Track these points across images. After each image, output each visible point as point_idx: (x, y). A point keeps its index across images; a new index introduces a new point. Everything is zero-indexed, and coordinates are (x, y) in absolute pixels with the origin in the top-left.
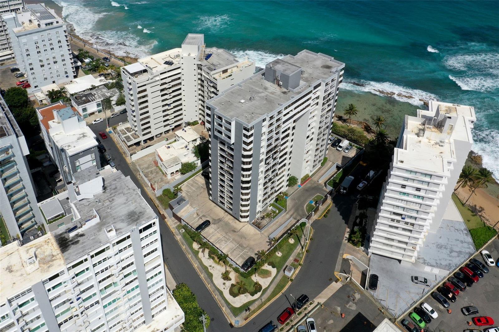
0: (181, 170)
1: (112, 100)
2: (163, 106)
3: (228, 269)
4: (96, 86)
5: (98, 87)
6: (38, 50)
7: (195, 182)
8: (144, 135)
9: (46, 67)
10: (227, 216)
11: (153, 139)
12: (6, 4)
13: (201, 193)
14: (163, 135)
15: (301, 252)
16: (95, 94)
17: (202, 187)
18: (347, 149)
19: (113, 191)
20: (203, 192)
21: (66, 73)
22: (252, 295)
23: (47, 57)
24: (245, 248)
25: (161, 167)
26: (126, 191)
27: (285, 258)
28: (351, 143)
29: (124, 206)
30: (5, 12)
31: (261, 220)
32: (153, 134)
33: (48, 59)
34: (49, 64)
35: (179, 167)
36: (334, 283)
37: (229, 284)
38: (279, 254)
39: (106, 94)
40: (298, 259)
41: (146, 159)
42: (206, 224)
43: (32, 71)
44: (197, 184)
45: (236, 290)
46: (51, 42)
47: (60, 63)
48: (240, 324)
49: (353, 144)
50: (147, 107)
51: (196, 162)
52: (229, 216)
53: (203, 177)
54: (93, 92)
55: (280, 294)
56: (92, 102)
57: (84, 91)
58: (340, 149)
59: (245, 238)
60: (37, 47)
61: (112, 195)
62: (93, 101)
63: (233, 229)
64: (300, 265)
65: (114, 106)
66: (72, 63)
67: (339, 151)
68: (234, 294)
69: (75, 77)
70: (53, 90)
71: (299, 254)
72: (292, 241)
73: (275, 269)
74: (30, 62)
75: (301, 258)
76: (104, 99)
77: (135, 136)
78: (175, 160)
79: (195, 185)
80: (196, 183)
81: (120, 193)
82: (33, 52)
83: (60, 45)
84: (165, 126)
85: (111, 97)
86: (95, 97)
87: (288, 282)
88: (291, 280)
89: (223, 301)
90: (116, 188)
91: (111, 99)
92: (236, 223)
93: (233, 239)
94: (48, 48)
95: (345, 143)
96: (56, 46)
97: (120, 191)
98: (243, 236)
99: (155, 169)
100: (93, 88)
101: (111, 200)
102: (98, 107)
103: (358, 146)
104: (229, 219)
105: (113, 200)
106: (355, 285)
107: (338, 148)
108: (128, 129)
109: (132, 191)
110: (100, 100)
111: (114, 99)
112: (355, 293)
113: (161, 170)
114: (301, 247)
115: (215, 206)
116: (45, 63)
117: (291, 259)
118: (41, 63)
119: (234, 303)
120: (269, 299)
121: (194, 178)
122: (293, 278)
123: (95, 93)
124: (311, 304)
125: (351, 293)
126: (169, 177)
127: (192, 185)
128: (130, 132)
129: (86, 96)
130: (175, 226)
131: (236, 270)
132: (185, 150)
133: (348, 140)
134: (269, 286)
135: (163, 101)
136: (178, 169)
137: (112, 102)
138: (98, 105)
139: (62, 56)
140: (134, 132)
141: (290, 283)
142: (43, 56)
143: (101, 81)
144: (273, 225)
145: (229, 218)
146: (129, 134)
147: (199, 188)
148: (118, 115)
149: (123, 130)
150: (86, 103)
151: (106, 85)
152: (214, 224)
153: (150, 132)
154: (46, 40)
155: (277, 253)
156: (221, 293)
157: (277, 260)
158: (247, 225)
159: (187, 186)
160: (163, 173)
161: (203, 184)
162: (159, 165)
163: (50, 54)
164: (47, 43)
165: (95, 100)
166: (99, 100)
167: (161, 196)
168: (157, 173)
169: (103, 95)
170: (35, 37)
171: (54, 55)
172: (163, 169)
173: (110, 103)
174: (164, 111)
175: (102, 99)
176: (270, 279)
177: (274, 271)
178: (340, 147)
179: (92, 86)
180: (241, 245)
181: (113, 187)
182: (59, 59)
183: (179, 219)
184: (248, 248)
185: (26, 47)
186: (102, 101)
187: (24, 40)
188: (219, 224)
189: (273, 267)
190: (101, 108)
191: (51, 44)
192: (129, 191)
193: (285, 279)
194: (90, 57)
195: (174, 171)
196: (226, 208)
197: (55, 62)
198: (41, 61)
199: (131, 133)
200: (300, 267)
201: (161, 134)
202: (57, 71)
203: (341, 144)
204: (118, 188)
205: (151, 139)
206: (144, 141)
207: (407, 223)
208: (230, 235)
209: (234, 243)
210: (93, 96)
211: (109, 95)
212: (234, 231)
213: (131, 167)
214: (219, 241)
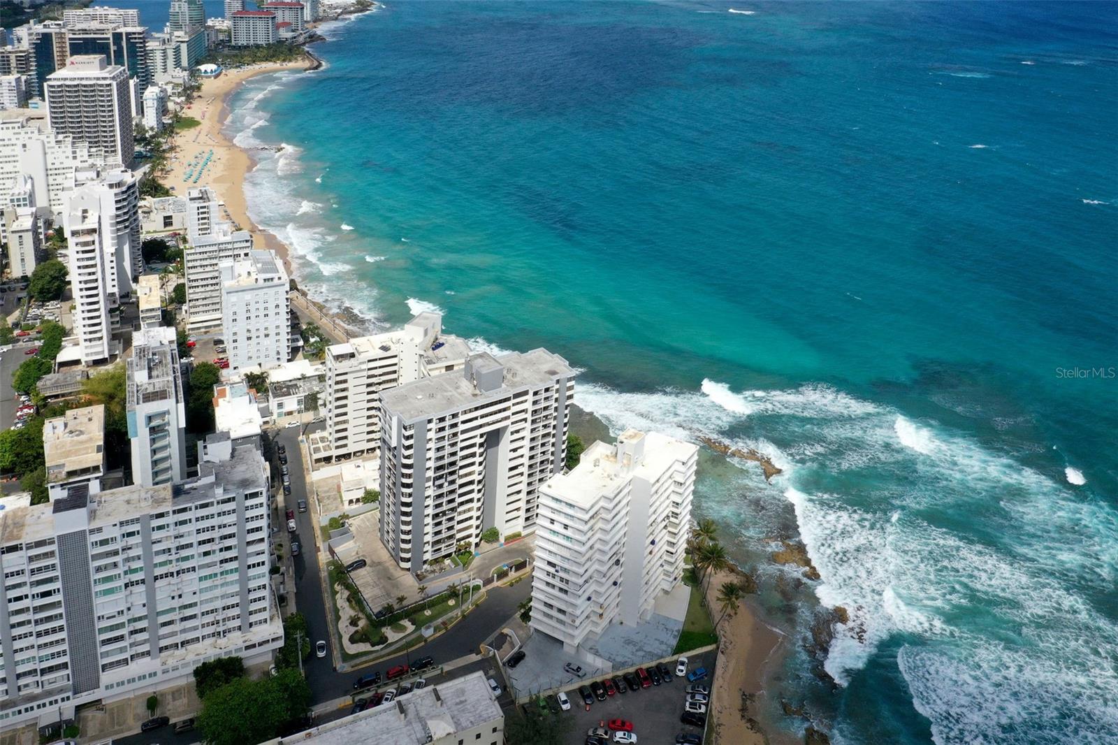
0: (362, 499)
2: (369, 409)
3: (360, 615)
4: (307, 375)
5: (309, 377)
6: (248, 315)
7: (374, 517)
8: (337, 447)
9: (254, 341)
10: (390, 561)
11: (350, 458)
12: (230, 246)
14: (365, 454)
15: (455, 616)
16: (300, 387)
21: (278, 353)
22: (373, 645)
23: (258, 326)
24: (391, 598)
25: (341, 491)
26: (250, 462)
27: (433, 617)
30: (226, 257)
32: (351, 449)
33: (258, 330)
34: (258, 337)
35: (360, 494)
36: (475, 655)
37: (353, 629)
38: (428, 612)
39: (314, 388)
40: (448, 622)
41: (330, 481)
42: (361, 564)
43: (235, 344)
45: (357, 637)
46: (266, 305)
47: (273, 337)
48: (345, 669)
50: (345, 406)
52: (393, 562)
54: (300, 383)
55: (405, 652)
56: (293, 396)
57: (290, 381)
59: (398, 588)
60: (248, 311)
62: (295, 395)
63: (389, 576)
64: (446, 629)
65: (320, 408)
66: (288, 340)
68: (353, 640)
69: (289, 360)
70: (251, 373)
71: (452, 618)
72: (451, 603)
73: (414, 627)
74: (235, 330)
75: (452, 623)
76: (310, 395)
77: (327, 448)
78: (358, 484)
79: (372, 520)
81: (244, 463)
82: (241, 317)
83: (277, 310)
84: (369, 441)
85: (318, 393)
86: (299, 390)
87: (420, 642)
88: (426, 641)
89: (338, 646)
91: (319, 396)
92: (396, 570)
93: (384, 587)
94: (262, 313)
96: (272, 312)
98: (396, 586)
99: (335, 495)
100: (304, 378)
102: (298, 405)
104: (391, 565)
105: (235, 467)
108: (323, 439)
109: (255, 463)
110: (304, 395)
111: (323, 397)
113: (340, 495)
114: (459, 611)
115: (382, 548)
116: (253, 335)
117: (439, 620)
118: (249, 335)
119: (349, 649)
120: (389, 654)
121: (375, 513)
122: (430, 639)
123: (302, 384)
124: (433, 668)
126: (345, 504)
127: (368, 520)
128: (323, 442)
129: (288, 387)
130: (325, 561)
131: (368, 617)
134: (397, 642)
135: (369, 401)
136: (359, 497)
138: (299, 402)
139: (278, 327)
140: (328, 443)
141: (423, 643)
142: (253, 325)
143: (316, 369)
146: (321, 445)
147: (375, 524)
149: (316, 439)
150: (285, 395)
152: (371, 566)
153: (345, 446)
154: (261, 301)
155: (425, 611)
156: (340, 637)
157: (422, 618)
158: (408, 575)
159: (362, 520)
160: (341, 500)
162: (341, 489)
163: (261, 323)
164: (261, 306)
165: (297, 394)
166: (302, 394)
167: (326, 526)
168: (335, 499)
169: (310, 389)
170: (248, 296)
171: (266, 325)
172: (343, 495)
174: (369, 417)
175: (308, 394)
176: (402, 635)
177: (411, 628)
180: (388, 593)
182: (272, 332)
183: (332, 552)
185: (235, 309)
186: (305, 397)
187: (234, 298)
188: (376, 567)
189: (412, 624)
190: (302, 406)
191: (266, 309)
193: (421, 638)
194: (318, 335)
195: (354, 498)
196: (390, 549)
197: (267, 336)
198: (249, 331)
199: (324, 444)
200: (443, 631)
201: (362, 452)
202: (267, 349)
205: (347, 456)
206: (336, 457)
207: (562, 579)
208: (382, 581)
209: (383, 590)
210: (298, 388)
211: (316, 389)
212: (389, 579)
213: (308, 487)
214: (366, 585)
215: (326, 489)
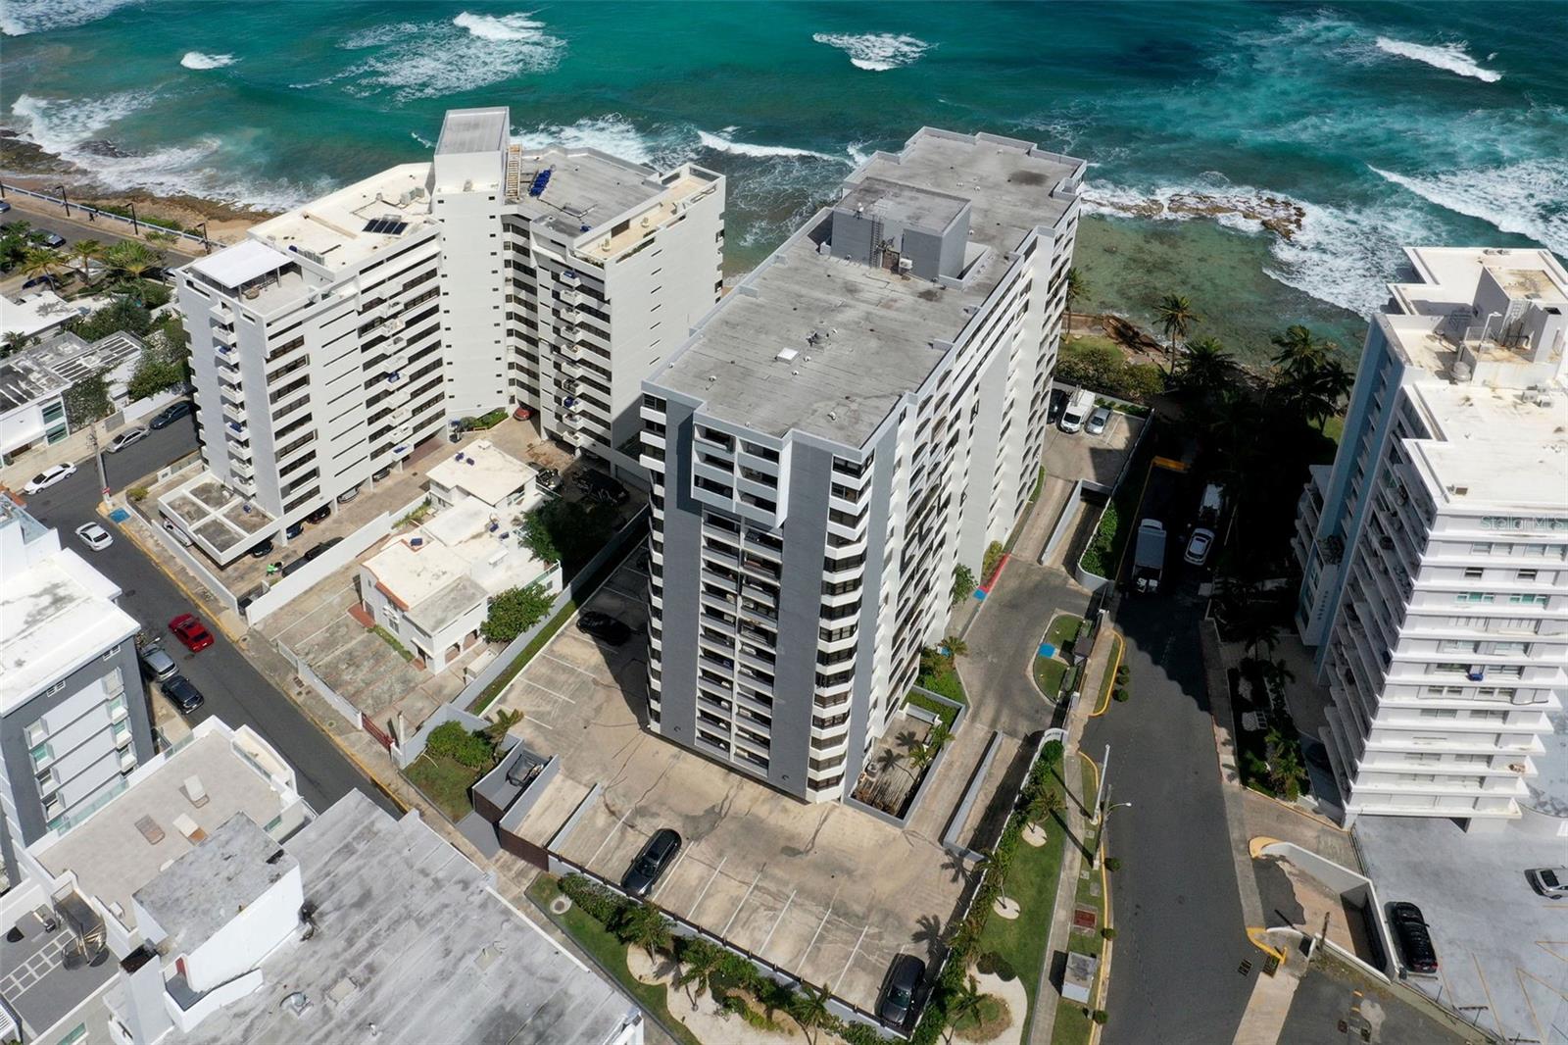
0: (485, 628)
1: (112, 383)
4: (26, 333)
5: (35, 336)
7: (557, 665)
8: (289, 508)
10: (740, 787)
11: (329, 515)
13: (598, 710)
14: (370, 488)
15: (1086, 875)
16: (28, 371)
17: (595, 682)
18: (1098, 422)
19: (356, 918)
20: (608, 700)
24: (862, 919)
25: (391, 631)
26: (423, 902)
27: (1036, 918)
28: (1100, 396)
29: (442, 991)
31: (884, 769)
35: (476, 618)
36: (1263, 978)
38: (1008, 909)
39: (81, 361)
40: (1090, 909)
41: (313, 605)
42: (665, 846)
44: (572, 671)
49: (1108, 400)
50: (304, 401)
51: (544, 583)
52: (751, 788)
53: (587, 637)
54: (19, 361)
56: (21, 407)
58: (1075, 427)
59: (849, 873)
61: (361, 943)
62: (22, 400)
63: (782, 843)
64: (1105, 933)
65: (118, 405)
67: (1071, 432)
71: (1083, 887)
72: (1035, 836)
73: (1016, 981)
75: (1098, 902)
76: (76, 385)
77: (250, 517)
78: (461, 593)
79: (563, 677)
80: (565, 669)
81: (397, 922)
84: (376, 455)
85: (105, 371)
86: (29, 383)
87: (1087, 1030)
88: (1099, 1017)
90: (366, 897)
91: (107, 378)
92: (785, 810)
93: (801, 892)
95: (1084, 402)
97: (395, 910)
98: (835, 867)
99: (366, 644)
100: (16, 343)
101: (357, 971)
102: (46, 421)
103: (1130, 404)
104: (755, 800)
105: (371, 969)
106: (1343, 965)
107: (1064, 424)
108: (209, 494)
109: (453, 891)
110: (58, 391)
111: (122, 376)
112: (1356, 1002)
113: (394, 644)
114: (1079, 853)
115: (675, 756)
117: (1061, 916)
121: (551, 651)
122: (1101, 1005)
123: (28, 364)
125: (1345, 1005)
126: (439, 666)
127: (550, 683)
128: (219, 502)
130: (519, 889)
132: (491, 542)
133: (1089, 389)
135: (368, 365)
136: (475, 627)
137: (111, 388)
138: (50, 413)
140: (238, 500)
141: (1096, 1030)
143: (42, 309)
144: (940, 785)
145: (749, 798)
146: (216, 514)
147: (582, 687)
148: (144, 436)
149: (185, 500)
151: (70, 326)
152: (697, 838)
153: (314, 492)
155: (997, 908)
157: (1011, 939)
158: (838, 811)
159: (529, 690)
160: (407, 654)
161: (596, 669)
162: (379, 620)
165: (31, 396)
166: (53, 393)
167: (421, 761)
168: (378, 657)
169: (70, 369)
172: (407, 638)
173: (103, 395)
174: (373, 402)
175: (69, 386)
176: (1012, 1037)
177: (1011, 993)
178: (1073, 419)
179: (9, 336)
180: (841, 911)
181: (350, 892)
184: (875, 918)
186: (65, 394)
188: (718, 831)
189: (1006, 976)
190: (62, 420)
192: (440, 898)
193: (1075, 1016)
195: (460, 639)
196: (733, 760)
199: (226, 508)
200: (1108, 946)
201: (359, 486)
203: (1070, 409)
204: (378, 889)
205: (322, 514)
206: (289, 530)
208: (778, 872)
209: (810, 905)
210: (24, 378)
211: (93, 363)
212: (791, 852)
213: (249, 654)
214: (741, 912)
215: (318, 636)
